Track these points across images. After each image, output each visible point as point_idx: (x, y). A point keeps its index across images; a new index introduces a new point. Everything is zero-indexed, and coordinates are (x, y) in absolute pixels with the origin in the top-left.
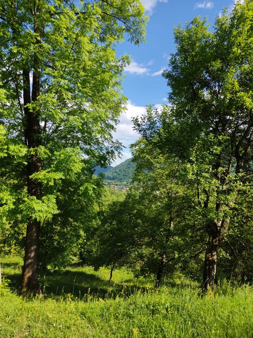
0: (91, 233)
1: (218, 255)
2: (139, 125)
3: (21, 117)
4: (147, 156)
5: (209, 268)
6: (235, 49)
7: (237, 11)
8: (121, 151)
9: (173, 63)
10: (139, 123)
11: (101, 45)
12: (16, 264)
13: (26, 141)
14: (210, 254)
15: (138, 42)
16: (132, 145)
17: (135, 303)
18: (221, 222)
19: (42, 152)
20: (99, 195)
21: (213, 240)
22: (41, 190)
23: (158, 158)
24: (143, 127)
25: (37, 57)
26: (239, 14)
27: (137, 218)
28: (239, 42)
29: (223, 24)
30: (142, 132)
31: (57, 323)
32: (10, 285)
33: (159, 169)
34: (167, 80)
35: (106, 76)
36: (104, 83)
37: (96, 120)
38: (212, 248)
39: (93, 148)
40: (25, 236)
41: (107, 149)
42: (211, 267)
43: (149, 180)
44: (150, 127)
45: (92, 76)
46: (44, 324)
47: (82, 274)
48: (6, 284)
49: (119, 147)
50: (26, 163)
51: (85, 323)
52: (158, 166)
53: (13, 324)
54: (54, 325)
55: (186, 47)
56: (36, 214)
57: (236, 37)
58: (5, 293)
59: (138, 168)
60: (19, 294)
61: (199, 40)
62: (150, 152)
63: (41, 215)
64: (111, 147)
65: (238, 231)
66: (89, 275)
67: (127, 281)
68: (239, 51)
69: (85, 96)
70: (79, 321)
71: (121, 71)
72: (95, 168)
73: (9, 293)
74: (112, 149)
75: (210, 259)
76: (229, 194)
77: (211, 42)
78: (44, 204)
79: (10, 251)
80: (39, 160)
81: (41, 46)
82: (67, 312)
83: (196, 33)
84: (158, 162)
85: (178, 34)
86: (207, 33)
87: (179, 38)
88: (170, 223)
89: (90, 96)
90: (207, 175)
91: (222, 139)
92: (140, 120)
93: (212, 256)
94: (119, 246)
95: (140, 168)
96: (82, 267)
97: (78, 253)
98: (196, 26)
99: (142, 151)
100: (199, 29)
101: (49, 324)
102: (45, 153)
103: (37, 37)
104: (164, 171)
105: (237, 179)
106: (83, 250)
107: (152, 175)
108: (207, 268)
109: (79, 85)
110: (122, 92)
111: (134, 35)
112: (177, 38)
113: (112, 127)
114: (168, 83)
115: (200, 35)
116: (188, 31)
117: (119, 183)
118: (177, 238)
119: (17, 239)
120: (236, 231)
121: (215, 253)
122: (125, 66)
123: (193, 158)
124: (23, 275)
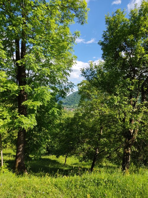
0: (54, 136)
1: (131, 150)
2: (85, 73)
3: (14, 67)
4: (88, 91)
5: (126, 158)
6: (142, 29)
7: (143, 6)
8: (73, 88)
9: (104, 36)
10: (85, 72)
11: (61, 25)
12: (10, 154)
13: (17, 82)
14: (127, 149)
15: (83, 23)
16: (78, 84)
17: (86, 178)
18: (133, 130)
19: (27, 88)
20: (60, 114)
21: (128, 141)
22: (26, 111)
23: (94, 92)
24: (87, 74)
25: (24, 32)
26: (145, 8)
27: (81, 127)
28: (145, 24)
29: (135, 14)
30: (87, 77)
31: (41, 191)
32: (8, 167)
33: (94, 98)
34: (101, 46)
35: (65, 43)
36: (64, 48)
37: (59, 70)
38: (127, 146)
39: (56, 86)
40: (17, 137)
41: (65, 87)
42: (127, 157)
43: (89, 105)
44: (91, 74)
45: (57, 44)
46: (33, 191)
47: (49, 160)
48: (6, 166)
49: (72, 85)
50: (18, 95)
51: (57, 190)
52: (94, 96)
53: (15, 191)
54: (40, 192)
55: (112, 27)
56: (24, 125)
57: (143, 21)
58: (5, 172)
59: (82, 98)
60: (14, 172)
61: (120, 23)
62: (89, 89)
63: (27, 126)
64: (67, 86)
65: (144, 136)
66: (52, 160)
67: (75, 164)
68: (145, 30)
69: (53, 55)
70: (54, 189)
71: (74, 41)
72: (58, 98)
73: (7, 171)
74: (68, 87)
75: (127, 152)
76: (138, 114)
77: (127, 24)
78: (29, 120)
79: (6, 146)
80: (25, 93)
81: (26, 26)
82: (46, 184)
83: (119, 19)
84: (93, 94)
85: (107, 19)
86: (125, 18)
87: (108, 22)
88: (101, 130)
89: (56, 56)
90: (126, 103)
91: (135, 81)
92: (85, 70)
93: (128, 150)
94: (71, 144)
95: (83, 98)
96: (48, 155)
97: (46, 147)
98: (118, 14)
99: (84, 88)
100: (120, 16)
101: (36, 191)
102: (29, 89)
103: (24, 20)
104: (97, 100)
105: (143, 105)
106: (48, 145)
107: (91, 102)
108: (125, 157)
109: (49, 49)
110: (74, 53)
111: (81, 19)
112: (107, 22)
113: (68, 74)
114: (101, 49)
115: (121, 20)
116: (114, 17)
117: (69, 106)
118: (105, 139)
119: (12, 140)
120: (143, 136)
121: (130, 149)
122: (76, 38)
123: (118, 93)
124: (15, 161)
